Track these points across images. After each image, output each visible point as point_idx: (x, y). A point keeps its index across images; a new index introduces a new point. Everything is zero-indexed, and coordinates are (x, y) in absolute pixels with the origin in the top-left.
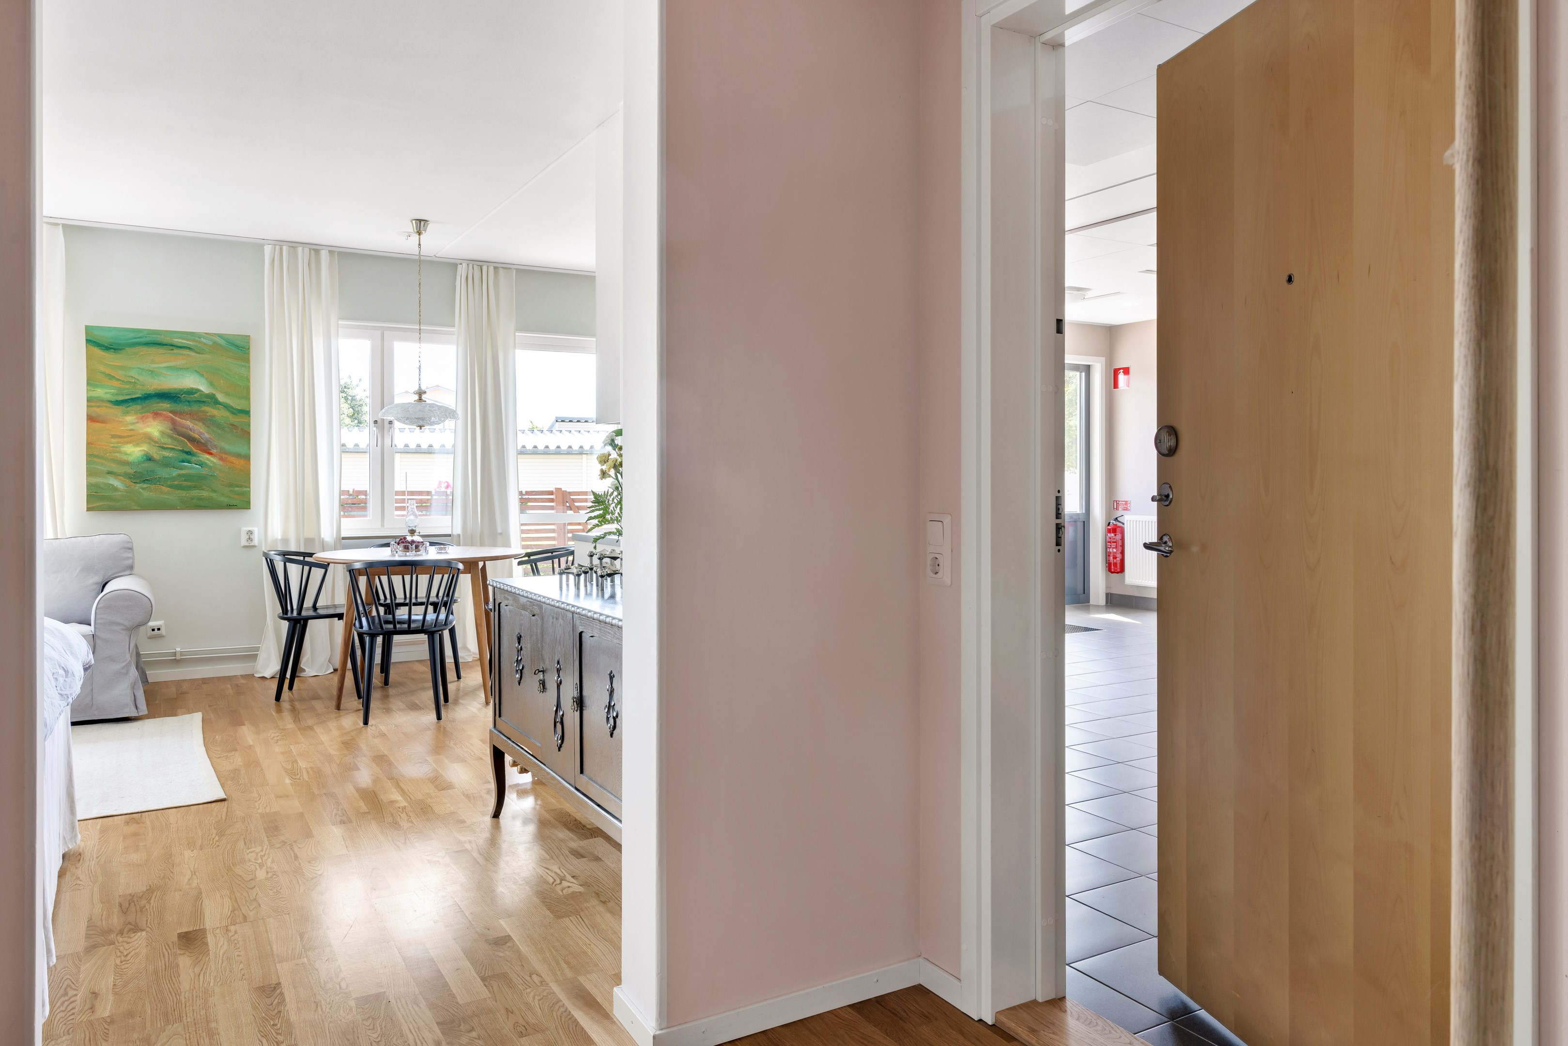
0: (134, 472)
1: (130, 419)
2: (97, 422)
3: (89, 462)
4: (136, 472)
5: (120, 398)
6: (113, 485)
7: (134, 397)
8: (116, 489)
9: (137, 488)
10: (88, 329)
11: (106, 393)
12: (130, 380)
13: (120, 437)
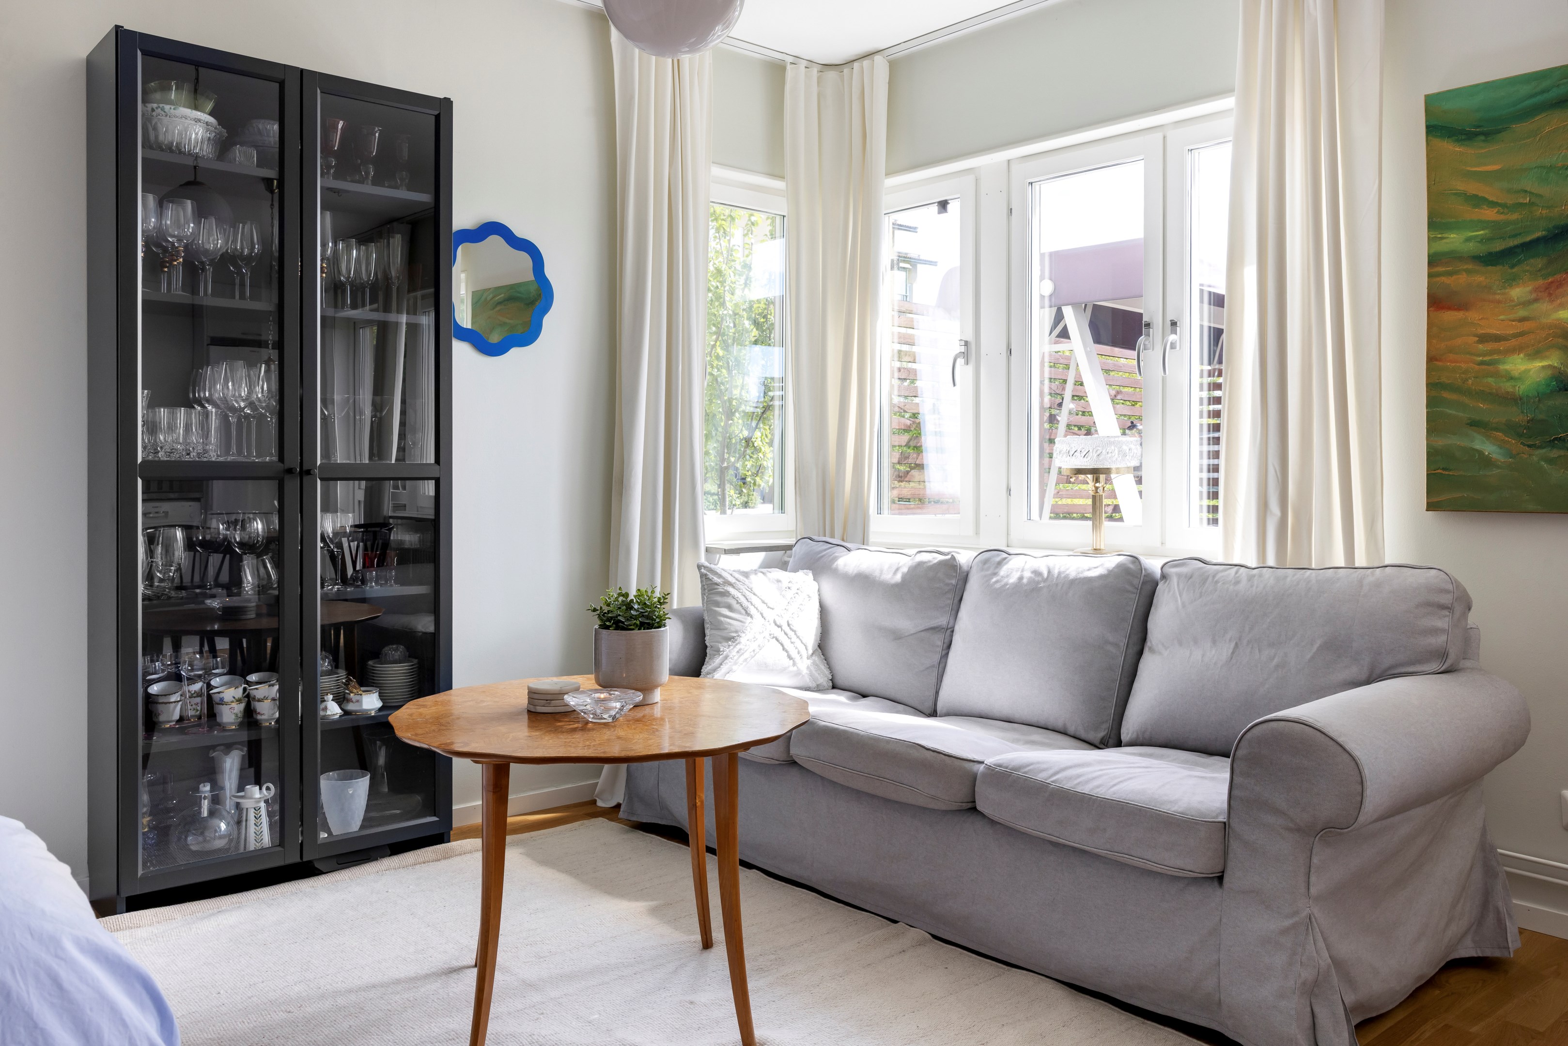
0: (1528, 422)
1: (1518, 292)
2: (1449, 308)
3: (1432, 402)
4: (1532, 420)
5: (1498, 246)
6: (1480, 453)
7: (1528, 238)
8: (1486, 462)
9: (1535, 458)
10: (1430, 101)
11: (1468, 240)
12: (1521, 201)
13: (1497, 338)
